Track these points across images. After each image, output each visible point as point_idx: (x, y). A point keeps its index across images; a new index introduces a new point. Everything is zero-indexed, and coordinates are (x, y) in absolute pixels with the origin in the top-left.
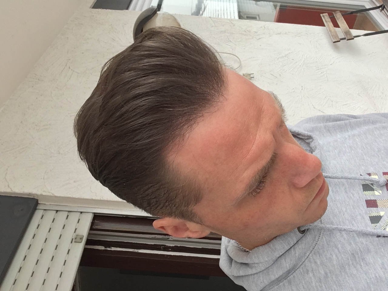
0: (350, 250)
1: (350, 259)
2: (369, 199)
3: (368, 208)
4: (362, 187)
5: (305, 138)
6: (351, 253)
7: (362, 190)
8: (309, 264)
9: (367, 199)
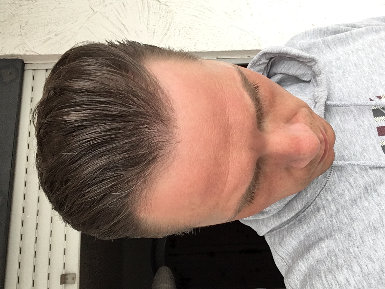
0: (362, 184)
1: (362, 193)
2: (381, 125)
3: (380, 137)
4: (372, 113)
5: (307, 61)
6: (364, 187)
7: (373, 116)
8: (320, 202)
9: (378, 126)
